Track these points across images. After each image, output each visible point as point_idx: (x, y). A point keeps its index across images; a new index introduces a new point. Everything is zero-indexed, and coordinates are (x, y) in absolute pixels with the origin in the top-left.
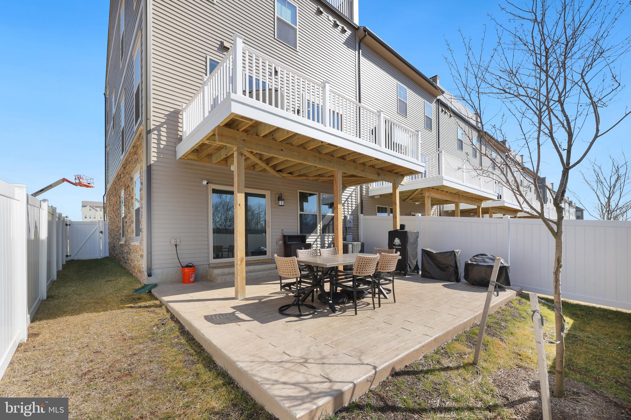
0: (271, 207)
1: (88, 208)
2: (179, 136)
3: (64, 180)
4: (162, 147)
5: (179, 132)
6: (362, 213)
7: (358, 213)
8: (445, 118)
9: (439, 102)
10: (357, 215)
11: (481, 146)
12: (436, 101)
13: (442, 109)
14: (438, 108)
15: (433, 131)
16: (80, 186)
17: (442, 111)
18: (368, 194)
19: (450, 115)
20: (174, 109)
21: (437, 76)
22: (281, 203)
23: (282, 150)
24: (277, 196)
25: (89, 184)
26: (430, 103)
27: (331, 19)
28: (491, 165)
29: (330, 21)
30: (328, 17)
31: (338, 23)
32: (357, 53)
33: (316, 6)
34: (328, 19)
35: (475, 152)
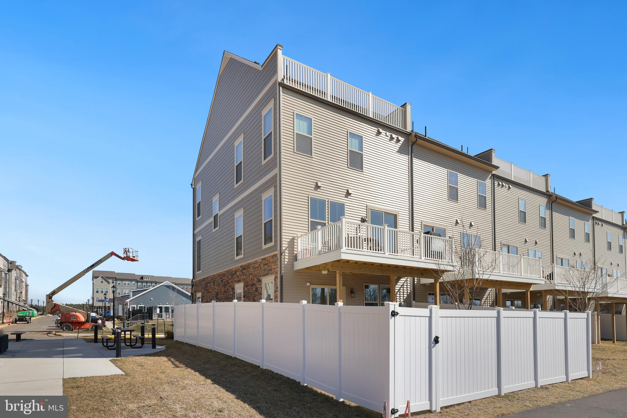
0: (346, 298)
1: (100, 279)
2: (294, 254)
3: (112, 254)
4: (286, 263)
5: (294, 252)
6: (414, 300)
7: (411, 300)
8: (502, 192)
9: (495, 177)
10: (411, 302)
11: (552, 212)
12: (491, 177)
13: (499, 183)
14: (494, 184)
15: (487, 209)
16: (127, 260)
17: (499, 184)
18: (420, 282)
19: (509, 187)
20: (292, 237)
21: (492, 149)
22: (353, 295)
23: (360, 268)
24: (350, 290)
25: (134, 257)
26: (484, 180)
27: (388, 134)
28: (568, 233)
29: (388, 137)
30: (386, 134)
31: (394, 136)
32: (409, 156)
33: (377, 129)
34: (386, 136)
35: (543, 221)
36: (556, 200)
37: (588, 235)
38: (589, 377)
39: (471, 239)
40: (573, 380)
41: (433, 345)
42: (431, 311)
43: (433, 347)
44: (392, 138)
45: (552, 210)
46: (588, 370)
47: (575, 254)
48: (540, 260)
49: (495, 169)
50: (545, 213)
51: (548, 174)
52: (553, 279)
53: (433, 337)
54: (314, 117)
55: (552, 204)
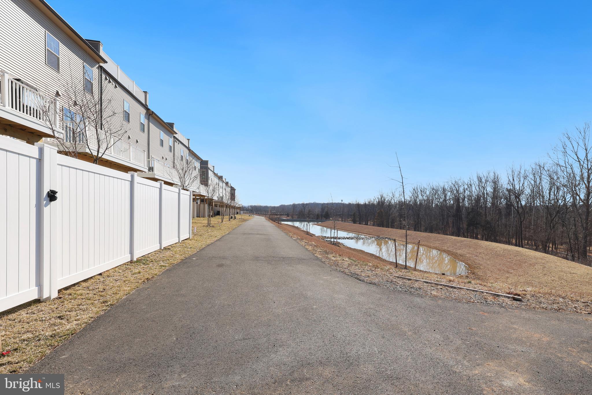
9: (102, 69)
12: (98, 67)
13: (106, 77)
14: (101, 75)
15: (94, 96)
19: (115, 85)
21: (99, 41)
26: (92, 67)
28: (159, 142)
35: (143, 127)
36: (152, 114)
37: (171, 147)
38: (189, 238)
39: (76, 117)
40: (182, 241)
41: (45, 202)
42: (41, 151)
43: (46, 205)
45: (149, 121)
46: (189, 234)
47: (163, 158)
48: (144, 153)
49: (103, 62)
50: (144, 121)
51: (147, 92)
52: (153, 171)
53: (46, 190)
55: (149, 116)
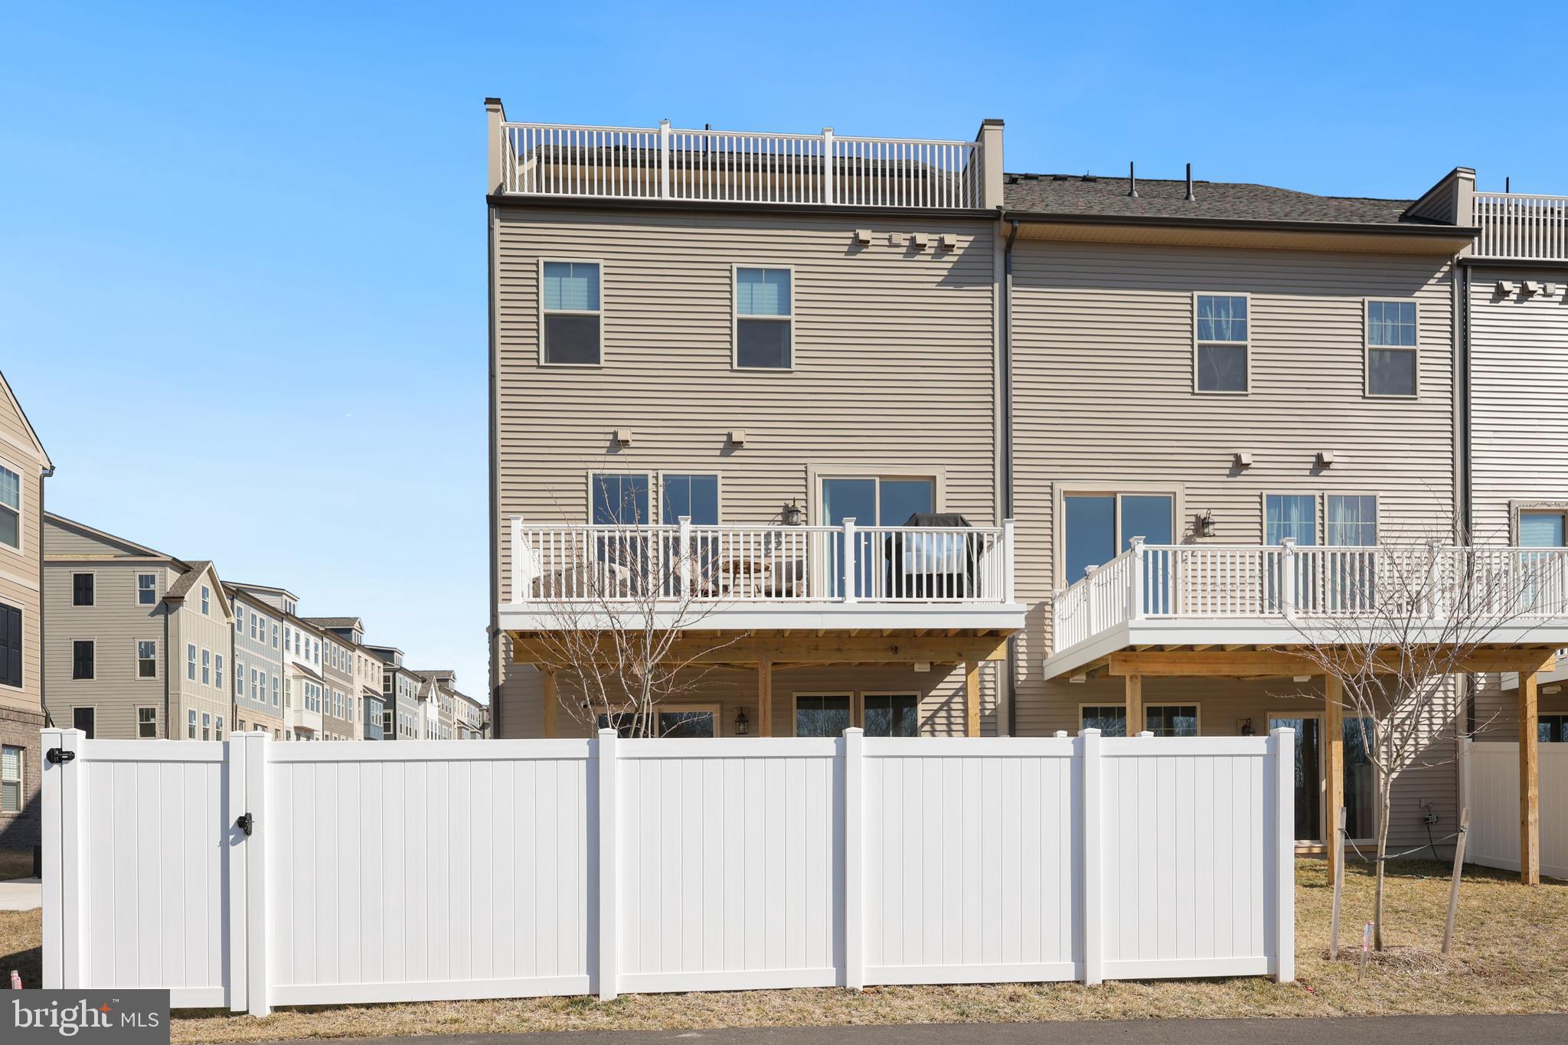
8: (1520, 317)
9: (1470, 270)
12: (1450, 272)
13: (1496, 288)
14: (1465, 295)
15: (1425, 394)
17: (1498, 293)
18: (1042, 674)
21: (1457, 171)
26: (1409, 292)
27: (900, 238)
29: (898, 246)
30: (890, 239)
31: (921, 238)
32: (997, 285)
33: (851, 234)
34: (891, 246)
38: (1274, 976)
43: (236, 843)
44: (916, 248)
49: (1468, 241)
53: (234, 816)
54: (605, 259)
